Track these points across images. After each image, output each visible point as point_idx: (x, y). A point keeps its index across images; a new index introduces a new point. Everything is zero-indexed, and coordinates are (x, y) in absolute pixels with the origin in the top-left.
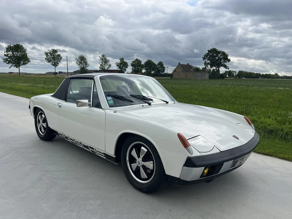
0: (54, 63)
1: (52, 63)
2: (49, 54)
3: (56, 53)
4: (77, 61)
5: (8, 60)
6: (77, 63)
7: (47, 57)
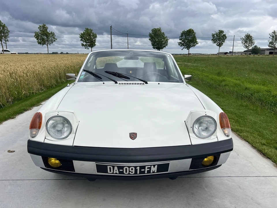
0: (219, 43)
1: (218, 44)
2: (215, 35)
3: (222, 33)
4: (242, 40)
5: (181, 43)
6: (242, 43)
7: (213, 38)
